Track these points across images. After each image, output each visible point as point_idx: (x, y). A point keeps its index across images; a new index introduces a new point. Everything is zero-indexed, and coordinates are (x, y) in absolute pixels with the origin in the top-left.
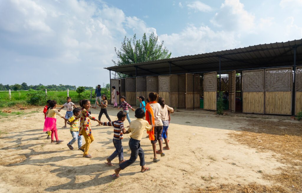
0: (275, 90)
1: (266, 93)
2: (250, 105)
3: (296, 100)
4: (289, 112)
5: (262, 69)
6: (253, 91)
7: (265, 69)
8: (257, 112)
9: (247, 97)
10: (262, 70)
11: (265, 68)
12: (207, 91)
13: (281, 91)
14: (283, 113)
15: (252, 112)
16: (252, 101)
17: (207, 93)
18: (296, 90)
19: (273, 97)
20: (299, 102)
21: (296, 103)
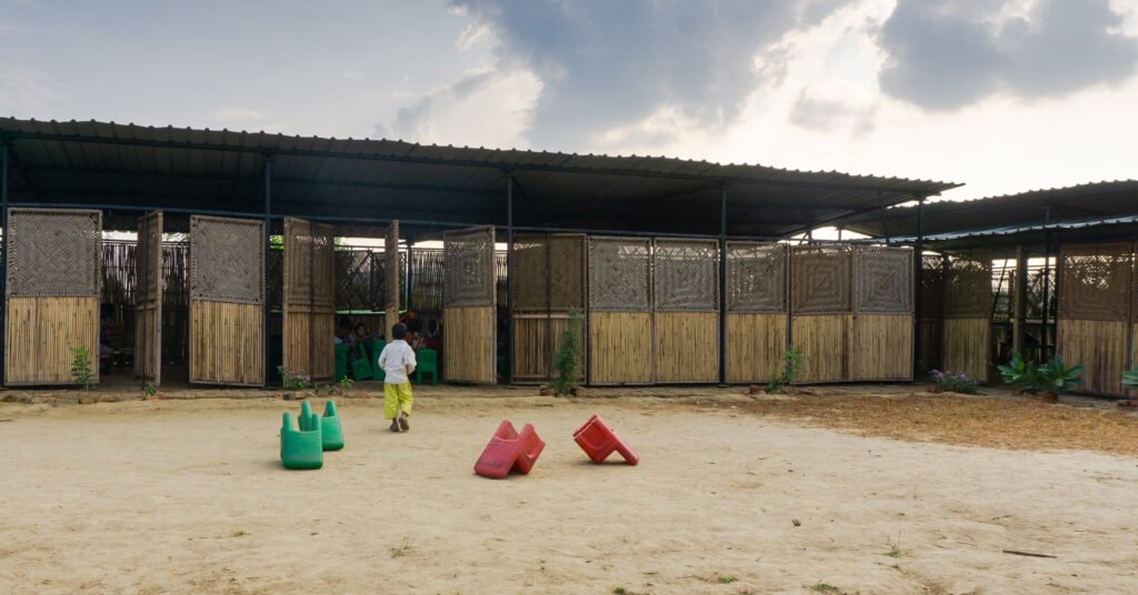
0: (679, 307)
1: (657, 315)
2: (611, 357)
3: (727, 339)
4: (713, 376)
5: (644, 236)
6: (619, 310)
7: (653, 237)
8: (635, 379)
9: (603, 327)
10: (646, 239)
11: (653, 234)
12: (456, 304)
13: (693, 310)
14: (699, 379)
15: (618, 379)
16: (617, 344)
17: (456, 313)
18: (727, 307)
19: (676, 330)
20: (733, 345)
21: (727, 344)
